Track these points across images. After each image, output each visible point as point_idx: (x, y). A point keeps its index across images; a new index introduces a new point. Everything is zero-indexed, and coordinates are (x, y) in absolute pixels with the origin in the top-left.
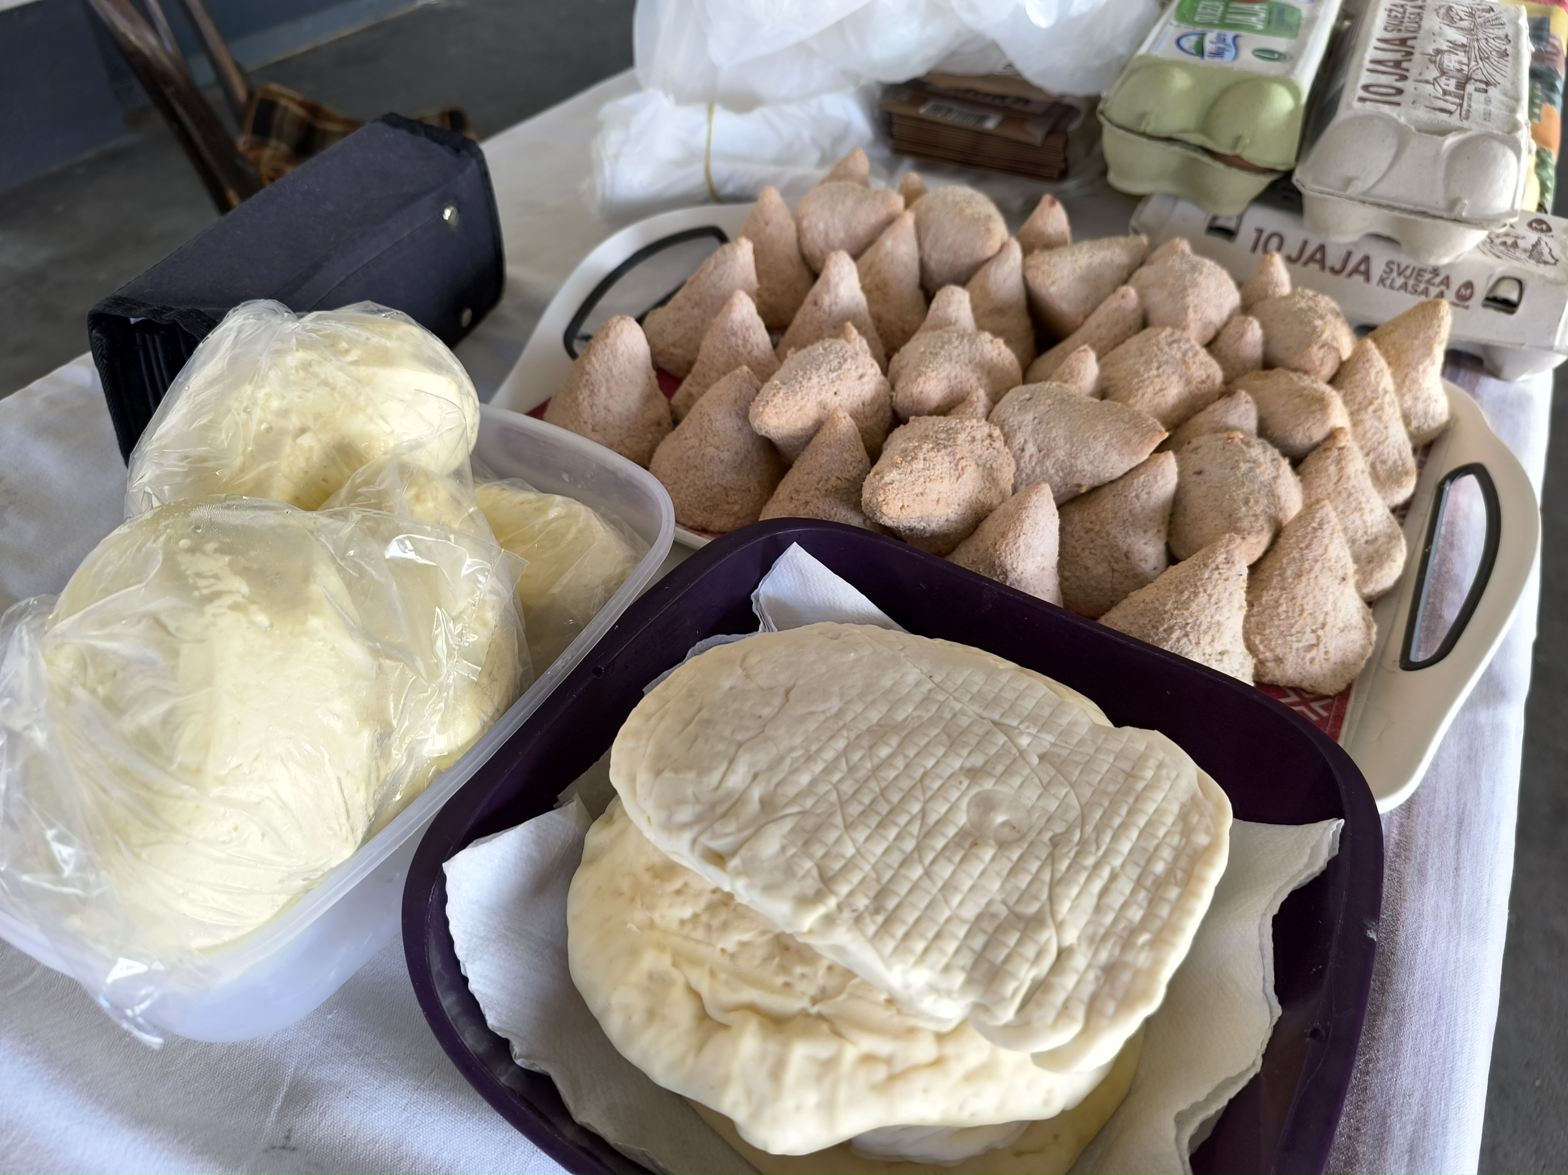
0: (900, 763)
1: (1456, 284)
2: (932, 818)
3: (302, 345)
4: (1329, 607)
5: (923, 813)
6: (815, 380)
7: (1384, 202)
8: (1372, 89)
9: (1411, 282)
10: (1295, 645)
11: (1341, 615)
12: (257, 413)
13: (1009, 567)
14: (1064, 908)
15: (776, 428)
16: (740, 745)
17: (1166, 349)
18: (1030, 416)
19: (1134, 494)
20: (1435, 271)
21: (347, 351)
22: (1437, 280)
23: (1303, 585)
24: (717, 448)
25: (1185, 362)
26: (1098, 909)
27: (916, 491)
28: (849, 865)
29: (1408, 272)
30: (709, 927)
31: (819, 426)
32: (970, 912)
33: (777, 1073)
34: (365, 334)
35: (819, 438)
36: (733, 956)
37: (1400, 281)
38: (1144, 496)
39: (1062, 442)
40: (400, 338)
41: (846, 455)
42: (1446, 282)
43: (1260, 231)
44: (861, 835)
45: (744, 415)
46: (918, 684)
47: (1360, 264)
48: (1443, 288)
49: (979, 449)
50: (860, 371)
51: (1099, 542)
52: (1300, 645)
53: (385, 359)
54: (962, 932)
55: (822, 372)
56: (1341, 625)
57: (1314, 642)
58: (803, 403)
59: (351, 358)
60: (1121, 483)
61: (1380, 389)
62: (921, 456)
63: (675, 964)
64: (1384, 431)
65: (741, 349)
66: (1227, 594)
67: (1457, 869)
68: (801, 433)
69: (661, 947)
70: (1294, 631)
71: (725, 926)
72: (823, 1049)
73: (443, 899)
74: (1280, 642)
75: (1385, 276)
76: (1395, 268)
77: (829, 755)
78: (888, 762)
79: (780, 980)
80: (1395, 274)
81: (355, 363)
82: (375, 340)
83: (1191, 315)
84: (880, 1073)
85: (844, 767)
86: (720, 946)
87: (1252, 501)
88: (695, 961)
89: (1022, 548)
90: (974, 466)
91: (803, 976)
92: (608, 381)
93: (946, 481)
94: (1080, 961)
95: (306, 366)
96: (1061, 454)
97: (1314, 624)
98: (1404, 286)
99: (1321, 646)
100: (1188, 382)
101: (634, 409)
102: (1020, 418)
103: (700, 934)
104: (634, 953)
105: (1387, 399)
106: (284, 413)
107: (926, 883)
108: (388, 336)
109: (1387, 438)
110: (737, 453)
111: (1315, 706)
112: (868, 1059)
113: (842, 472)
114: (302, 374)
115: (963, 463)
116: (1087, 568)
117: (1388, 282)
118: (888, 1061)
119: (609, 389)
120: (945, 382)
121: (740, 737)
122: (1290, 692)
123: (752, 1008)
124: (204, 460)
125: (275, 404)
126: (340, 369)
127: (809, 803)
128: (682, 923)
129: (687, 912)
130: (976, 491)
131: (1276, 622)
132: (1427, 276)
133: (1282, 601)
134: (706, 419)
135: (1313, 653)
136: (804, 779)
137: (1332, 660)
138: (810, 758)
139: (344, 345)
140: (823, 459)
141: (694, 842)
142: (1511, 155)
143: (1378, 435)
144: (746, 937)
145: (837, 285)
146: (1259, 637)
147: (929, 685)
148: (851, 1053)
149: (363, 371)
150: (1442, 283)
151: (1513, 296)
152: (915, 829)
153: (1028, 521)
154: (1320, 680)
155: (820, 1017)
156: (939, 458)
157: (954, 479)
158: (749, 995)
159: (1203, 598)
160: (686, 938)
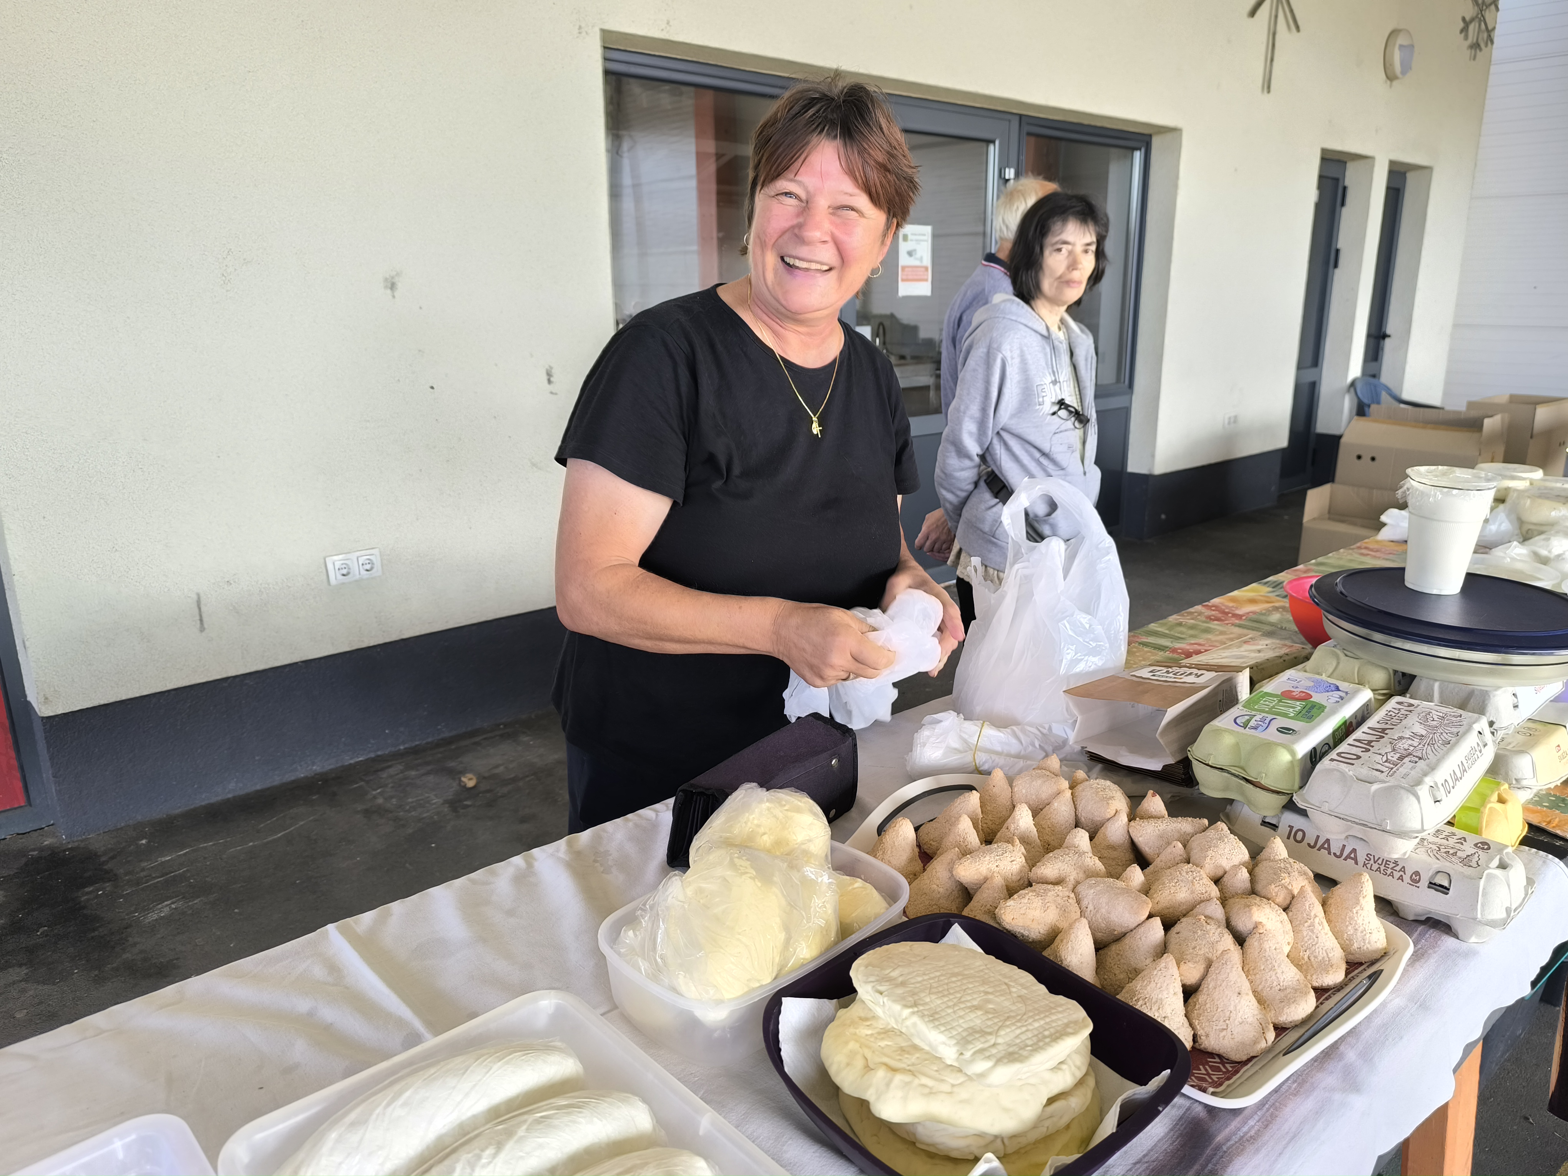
0: (959, 983)
1: (1409, 872)
2: (963, 999)
3: (768, 801)
4: (1232, 1008)
5: (961, 998)
6: (988, 858)
7: (1342, 816)
8: (1342, 755)
9: (1382, 868)
10: (1215, 1027)
11: (1240, 1015)
12: (749, 824)
13: (1063, 958)
14: (1002, 1033)
15: (963, 876)
16: (899, 966)
17: (1184, 874)
18: (1092, 891)
19: (1139, 937)
20: (1396, 863)
21: (785, 805)
22: (1398, 868)
23: (1217, 993)
24: (938, 885)
25: (1192, 882)
26: (1017, 1037)
27: (1021, 912)
28: (926, 1004)
29: (1380, 862)
30: (876, 1038)
31: (986, 879)
32: (965, 1026)
33: (888, 1085)
34: (793, 800)
35: (985, 885)
36: (883, 1048)
37: (1375, 866)
38: (1143, 938)
39: (1104, 905)
40: (804, 803)
41: (996, 895)
42: (1403, 869)
43: (1291, 827)
44: (933, 997)
45: (951, 871)
46: (980, 966)
47: (1351, 853)
48: (1402, 873)
49: (1059, 900)
50: (1013, 859)
51: (1122, 961)
52: (1218, 1028)
53: (798, 810)
54: (960, 1030)
55: (992, 855)
56: (1240, 1020)
57: (1225, 1027)
58: (979, 867)
59: (786, 808)
60: (1134, 931)
61: (1312, 914)
62: (1027, 897)
63: (860, 1047)
64: (1316, 939)
65: (962, 843)
66: (1165, 984)
67: (1280, 1154)
68: (977, 882)
69: (857, 1041)
70: (1214, 1019)
71: (883, 1039)
72: (907, 1078)
73: (779, 1012)
74: (1207, 1024)
75: (1367, 862)
76: (1372, 857)
77: (932, 975)
78: (954, 982)
79: (898, 1057)
80: (1372, 862)
81: (787, 810)
82: (796, 802)
83: (1208, 860)
84: (927, 1091)
85: (936, 979)
86: (879, 1044)
87: (1198, 948)
88: (869, 1047)
89: (1070, 948)
90: (1054, 907)
91: (907, 1058)
92: (892, 848)
93: (1038, 911)
94: (1000, 1048)
95: (769, 809)
96: (1103, 911)
97: (1225, 1017)
98: (1378, 870)
99: (1229, 1029)
100: (1192, 892)
101: (903, 864)
102: (1087, 892)
103: (872, 1039)
104: (847, 1043)
105: (1317, 920)
106: (758, 826)
107: (952, 1014)
108: (800, 801)
109: (1317, 943)
110: (947, 890)
111: (1228, 1066)
112: (924, 1086)
113: (993, 903)
114: (767, 812)
115: (1048, 904)
116: (1115, 974)
117: (1369, 865)
118: (931, 1088)
119: (892, 852)
120: (1057, 871)
121: (900, 964)
122: (1216, 1057)
123: (886, 1065)
124: (728, 839)
125: (756, 822)
126: (781, 812)
127: (918, 985)
128: (867, 1035)
129: (869, 1032)
130: (1055, 920)
131: (1206, 1014)
132: (1392, 865)
133: (1208, 1001)
134: (934, 871)
135: (1224, 1033)
136: (920, 979)
137: (1236, 1040)
138: (924, 974)
139: (784, 803)
140: (985, 895)
141: (873, 987)
142: (1413, 799)
143: (1312, 940)
144: (889, 1043)
145: (1019, 820)
146: (1197, 1021)
147: (984, 967)
148: (916, 1082)
149: (790, 814)
150: (1400, 870)
151: (1446, 884)
152: (955, 1000)
153: (1073, 935)
154: (1229, 1050)
155: (910, 1071)
156: (1036, 900)
157: (1042, 911)
158: (886, 1060)
159: (1153, 985)
160: (867, 1040)
